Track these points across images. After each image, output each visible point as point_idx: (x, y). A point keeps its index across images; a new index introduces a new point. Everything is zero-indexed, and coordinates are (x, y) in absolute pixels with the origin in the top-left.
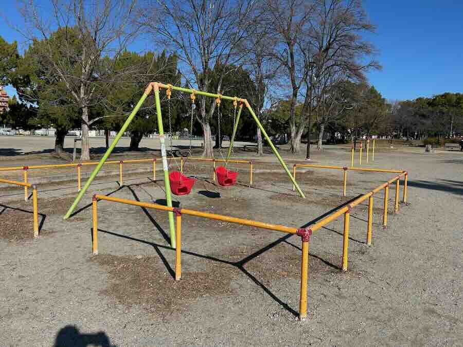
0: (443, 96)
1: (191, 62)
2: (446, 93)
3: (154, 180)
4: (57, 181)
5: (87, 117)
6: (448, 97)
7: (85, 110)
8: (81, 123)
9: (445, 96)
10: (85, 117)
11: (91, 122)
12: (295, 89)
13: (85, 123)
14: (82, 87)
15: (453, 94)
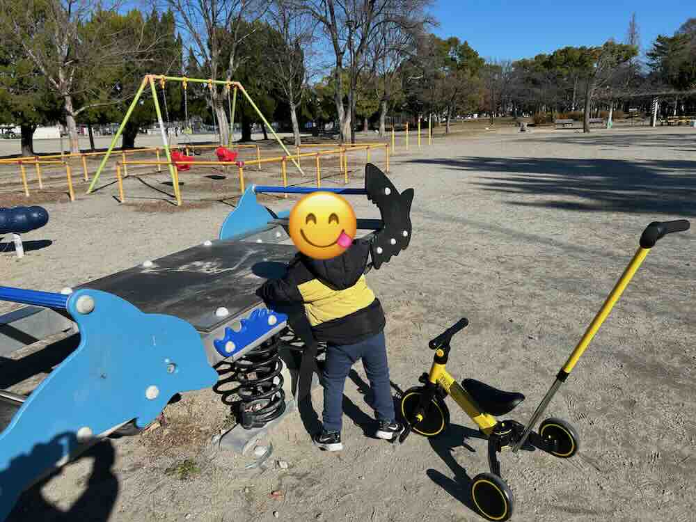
0: (563, 51)
1: (191, 28)
2: (567, 48)
3: (159, 170)
4: (57, 176)
5: (71, 106)
6: (569, 52)
7: (68, 99)
8: (65, 114)
9: (566, 51)
10: (69, 107)
11: (76, 113)
12: (339, 54)
13: (70, 115)
14: (60, 71)
15: (577, 49)
